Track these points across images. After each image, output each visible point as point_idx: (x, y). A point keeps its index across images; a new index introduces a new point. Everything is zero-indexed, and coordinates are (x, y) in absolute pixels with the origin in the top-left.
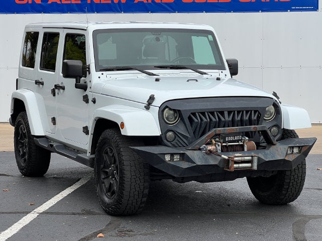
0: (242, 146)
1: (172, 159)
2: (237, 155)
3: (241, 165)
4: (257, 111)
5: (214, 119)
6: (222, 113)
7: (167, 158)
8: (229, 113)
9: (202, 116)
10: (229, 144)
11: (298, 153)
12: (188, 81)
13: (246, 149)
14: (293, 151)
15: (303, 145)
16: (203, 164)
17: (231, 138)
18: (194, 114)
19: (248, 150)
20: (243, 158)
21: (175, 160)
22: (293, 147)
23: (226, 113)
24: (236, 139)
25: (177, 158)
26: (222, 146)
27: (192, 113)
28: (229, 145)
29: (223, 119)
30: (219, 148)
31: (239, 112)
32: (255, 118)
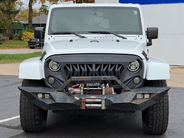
0: (102, 90)
1: (43, 97)
2: (92, 97)
3: (92, 105)
4: (121, 65)
5: (83, 70)
6: (91, 65)
7: (40, 96)
8: (97, 65)
9: (75, 67)
10: (90, 88)
11: (148, 98)
12: (91, 42)
13: (104, 93)
14: (144, 97)
15: (152, 92)
16: (61, 102)
17: (91, 85)
18: (69, 65)
19: (106, 94)
20: (94, 100)
21: (46, 98)
22: (144, 94)
23: (94, 66)
24: (95, 85)
25: (47, 96)
26: (84, 90)
27: (67, 65)
28: (90, 90)
29: (91, 70)
30: (82, 91)
31: (105, 65)
32: (119, 70)
